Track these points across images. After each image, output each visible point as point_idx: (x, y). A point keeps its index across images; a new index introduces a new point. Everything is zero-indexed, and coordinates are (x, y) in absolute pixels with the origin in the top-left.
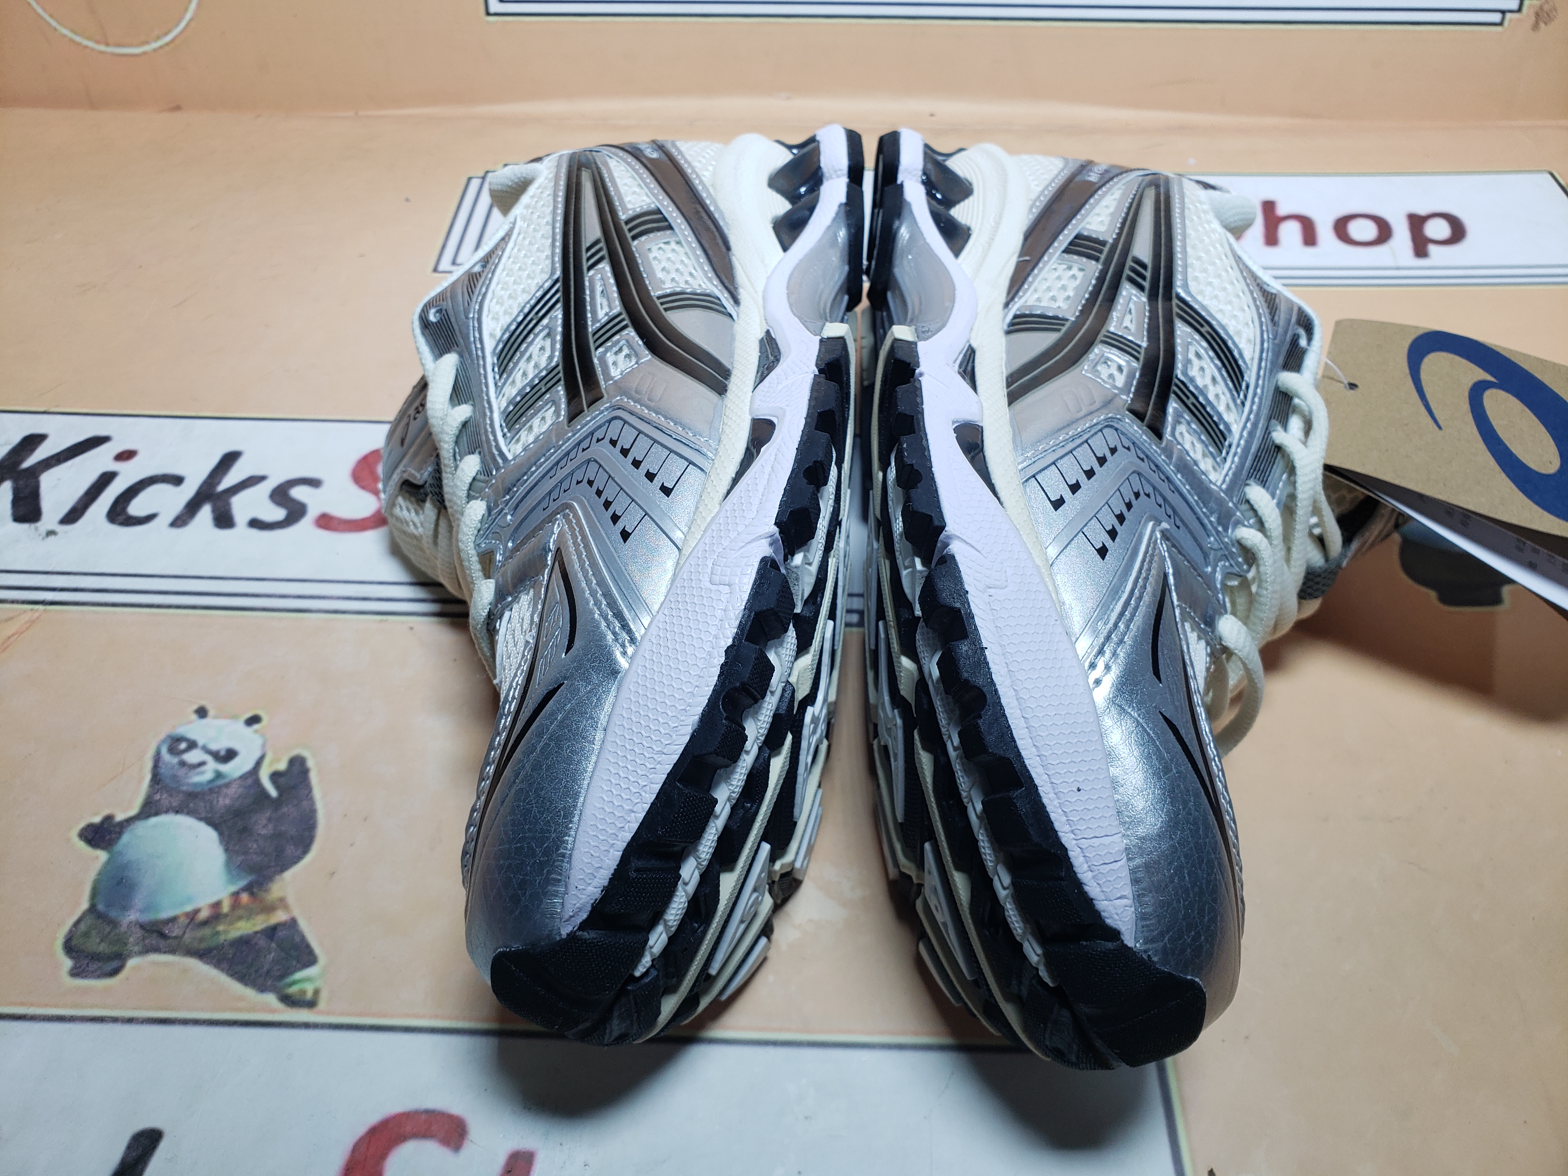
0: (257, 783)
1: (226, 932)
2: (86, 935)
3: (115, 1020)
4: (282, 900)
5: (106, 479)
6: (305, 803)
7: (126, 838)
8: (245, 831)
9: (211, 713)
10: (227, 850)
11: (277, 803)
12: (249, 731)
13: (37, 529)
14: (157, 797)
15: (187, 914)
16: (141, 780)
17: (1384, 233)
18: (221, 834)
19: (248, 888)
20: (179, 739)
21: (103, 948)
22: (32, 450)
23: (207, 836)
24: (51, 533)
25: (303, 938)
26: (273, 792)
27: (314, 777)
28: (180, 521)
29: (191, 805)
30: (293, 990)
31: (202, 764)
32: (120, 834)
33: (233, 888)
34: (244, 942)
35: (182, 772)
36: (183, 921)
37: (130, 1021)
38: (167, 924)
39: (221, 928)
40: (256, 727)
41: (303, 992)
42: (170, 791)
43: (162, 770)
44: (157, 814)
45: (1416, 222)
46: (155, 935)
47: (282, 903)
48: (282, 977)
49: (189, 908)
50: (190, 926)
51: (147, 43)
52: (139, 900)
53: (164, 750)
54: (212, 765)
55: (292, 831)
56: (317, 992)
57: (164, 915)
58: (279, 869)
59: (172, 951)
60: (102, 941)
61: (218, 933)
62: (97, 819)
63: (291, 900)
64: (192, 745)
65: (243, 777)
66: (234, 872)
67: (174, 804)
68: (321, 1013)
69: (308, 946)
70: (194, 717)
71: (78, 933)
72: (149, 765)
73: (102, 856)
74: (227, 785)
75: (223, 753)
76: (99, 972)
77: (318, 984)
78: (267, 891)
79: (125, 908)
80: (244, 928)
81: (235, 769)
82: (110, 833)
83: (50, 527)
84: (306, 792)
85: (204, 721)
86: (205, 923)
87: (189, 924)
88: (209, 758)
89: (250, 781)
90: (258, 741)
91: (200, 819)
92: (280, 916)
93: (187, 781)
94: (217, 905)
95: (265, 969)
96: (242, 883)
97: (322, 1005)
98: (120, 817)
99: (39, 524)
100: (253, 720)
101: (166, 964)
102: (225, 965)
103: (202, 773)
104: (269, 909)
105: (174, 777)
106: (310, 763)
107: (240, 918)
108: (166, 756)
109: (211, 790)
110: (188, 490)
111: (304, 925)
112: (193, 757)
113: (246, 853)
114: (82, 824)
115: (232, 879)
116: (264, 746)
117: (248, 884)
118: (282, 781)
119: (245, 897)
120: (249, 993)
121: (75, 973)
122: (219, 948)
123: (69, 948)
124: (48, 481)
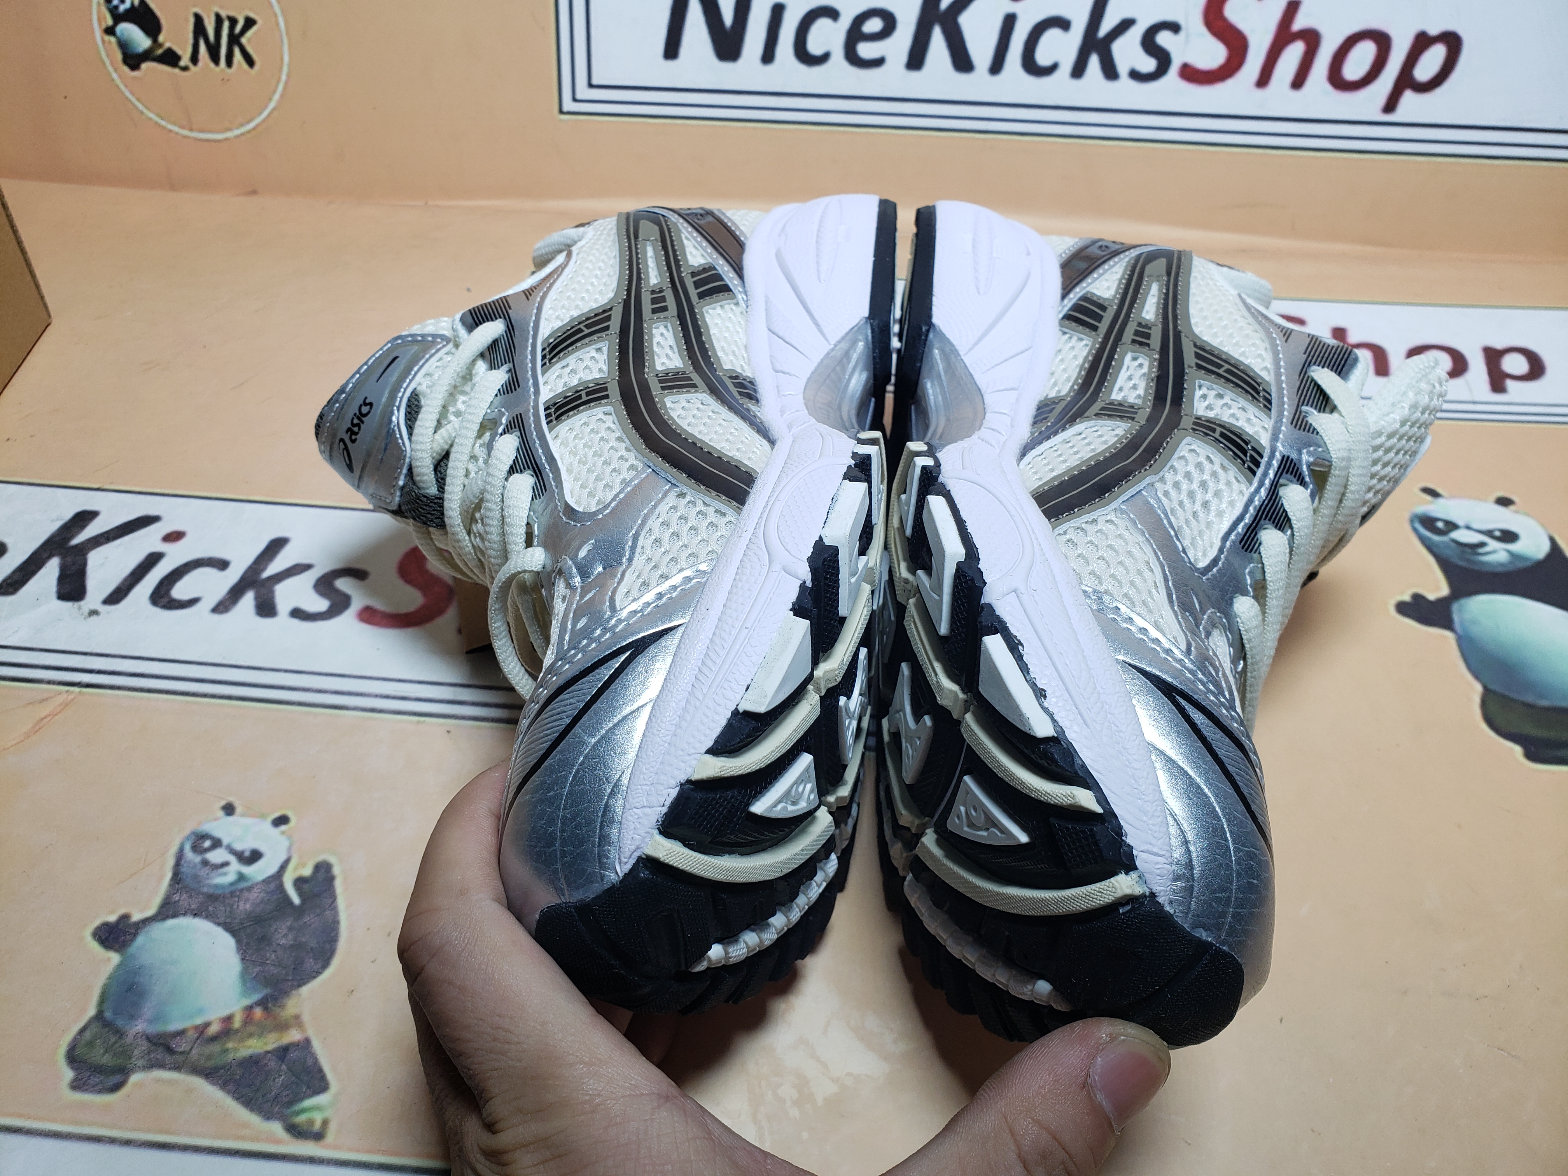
0: (281, 888)
1: (235, 1049)
2: (90, 1044)
3: (112, 1141)
4: (297, 1017)
5: (153, 559)
6: (328, 912)
7: (140, 940)
8: (264, 940)
9: (239, 810)
10: (243, 959)
11: (299, 911)
12: (276, 832)
13: (80, 608)
14: (176, 897)
15: (196, 1028)
16: (161, 878)
17: (1459, 365)
18: (239, 941)
19: (262, 1003)
20: (203, 837)
21: (106, 1060)
22: (83, 527)
23: (225, 942)
24: (94, 613)
25: (316, 1061)
26: (296, 900)
27: (339, 886)
28: (222, 607)
29: (211, 908)
30: (301, 1119)
31: (226, 864)
32: (135, 935)
33: (247, 1002)
34: (253, 1062)
35: (204, 872)
36: (192, 1035)
37: (128, 1143)
38: (176, 1037)
39: (230, 1045)
40: (283, 828)
41: (311, 1122)
42: (191, 892)
43: (183, 870)
44: (174, 916)
45: (1493, 356)
46: (161, 1049)
47: (297, 1021)
48: (291, 1103)
49: (199, 1021)
50: (198, 1041)
52: (148, 1009)
53: (188, 847)
54: (235, 866)
55: (313, 944)
56: (325, 1123)
57: (173, 1027)
58: (296, 983)
59: (177, 1068)
60: (106, 1051)
61: (226, 1051)
62: (113, 918)
63: (306, 1018)
64: (217, 843)
65: (267, 881)
66: (249, 985)
67: (193, 907)
68: (328, 1147)
69: (320, 1070)
70: (221, 813)
71: (83, 1042)
72: (171, 862)
73: (114, 958)
74: (249, 889)
75: (247, 854)
76: (100, 1087)
77: (328, 1114)
78: (282, 1007)
79: (133, 1017)
80: (254, 1046)
81: (259, 871)
82: (125, 933)
83: (93, 607)
84: (330, 901)
85: (230, 819)
86: (214, 1039)
87: (197, 1039)
88: (232, 859)
89: (272, 886)
90: (284, 843)
91: (219, 924)
92: (294, 1036)
93: (207, 882)
94: (229, 1019)
95: (273, 1093)
96: (256, 997)
97: (330, 1138)
98: (136, 917)
99: (82, 603)
100: (281, 820)
101: (170, 1082)
102: (231, 1087)
103: (225, 874)
104: (283, 1027)
105: (196, 877)
106: (336, 870)
107: (251, 1035)
108: (189, 854)
109: (232, 894)
110: (233, 576)
111: (317, 1046)
112: (216, 856)
113: (263, 964)
114: (97, 923)
115: (245, 993)
116: (290, 848)
117: (263, 998)
118: (306, 887)
119: (258, 1012)
120: (254, 1119)
121: (77, 1085)
122: (227, 1067)
123: (73, 1058)
124: (94, 558)
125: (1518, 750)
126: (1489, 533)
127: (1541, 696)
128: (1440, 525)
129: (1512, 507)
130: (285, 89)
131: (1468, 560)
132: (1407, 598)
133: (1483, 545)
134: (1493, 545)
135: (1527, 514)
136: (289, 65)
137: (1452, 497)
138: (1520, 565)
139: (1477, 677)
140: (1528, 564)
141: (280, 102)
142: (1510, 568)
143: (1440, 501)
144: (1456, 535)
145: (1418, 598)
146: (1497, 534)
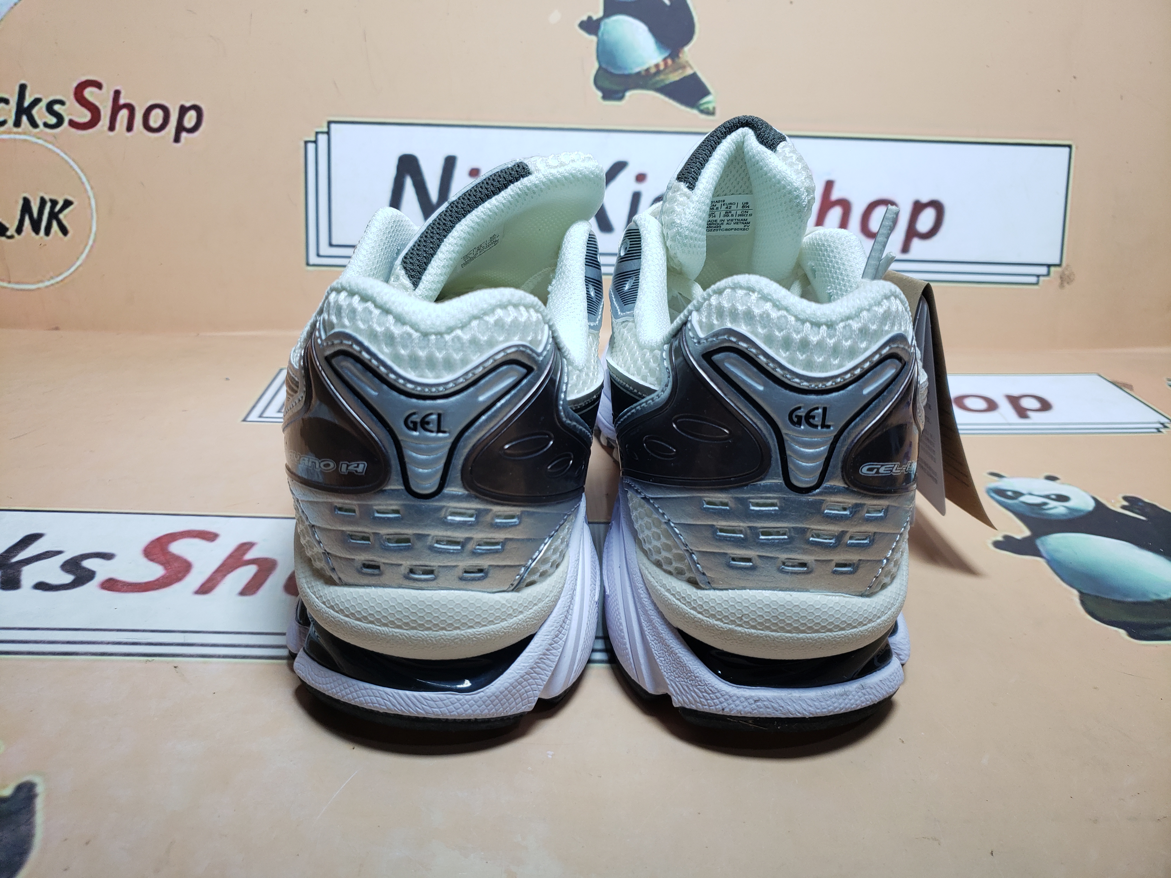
17: (992, 405)
45: (1014, 400)
51: (42, 281)
84: (27, 817)
106: (40, 789)
125: (1122, 632)
126: (1048, 497)
127: (1127, 596)
128: (1010, 493)
129: (1058, 481)
130: (90, 251)
131: (1038, 514)
132: (1000, 538)
133: (1045, 504)
134: (1052, 504)
135: (1070, 485)
136: (95, 234)
137: (1013, 477)
138: (1077, 514)
139: (1072, 586)
140: (1082, 513)
141: (85, 261)
142: (1071, 517)
143: (1004, 480)
144: (1022, 499)
145: (1007, 538)
146: (1053, 497)
